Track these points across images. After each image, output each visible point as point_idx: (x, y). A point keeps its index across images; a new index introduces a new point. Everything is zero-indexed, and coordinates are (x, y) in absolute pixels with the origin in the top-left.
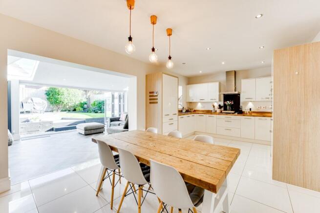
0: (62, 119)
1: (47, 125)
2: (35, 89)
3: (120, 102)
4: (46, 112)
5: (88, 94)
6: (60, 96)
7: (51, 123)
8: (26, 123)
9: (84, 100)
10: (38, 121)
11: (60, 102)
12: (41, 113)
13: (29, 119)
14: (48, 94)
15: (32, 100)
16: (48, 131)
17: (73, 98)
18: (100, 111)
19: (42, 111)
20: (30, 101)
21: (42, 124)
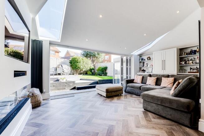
0: (81, 80)
1: (71, 84)
2: (64, 59)
3: (127, 65)
4: (70, 74)
5: (94, 63)
6: (78, 63)
7: (74, 82)
8: (57, 82)
9: (92, 67)
10: (65, 81)
11: (79, 68)
12: (67, 75)
13: (59, 79)
14: (71, 62)
15: (62, 66)
16: (72, 89)
17: (86, 65)
18: (103, 75)
19: (68, 74)
20: (60, 67)
21: (68, 83)
